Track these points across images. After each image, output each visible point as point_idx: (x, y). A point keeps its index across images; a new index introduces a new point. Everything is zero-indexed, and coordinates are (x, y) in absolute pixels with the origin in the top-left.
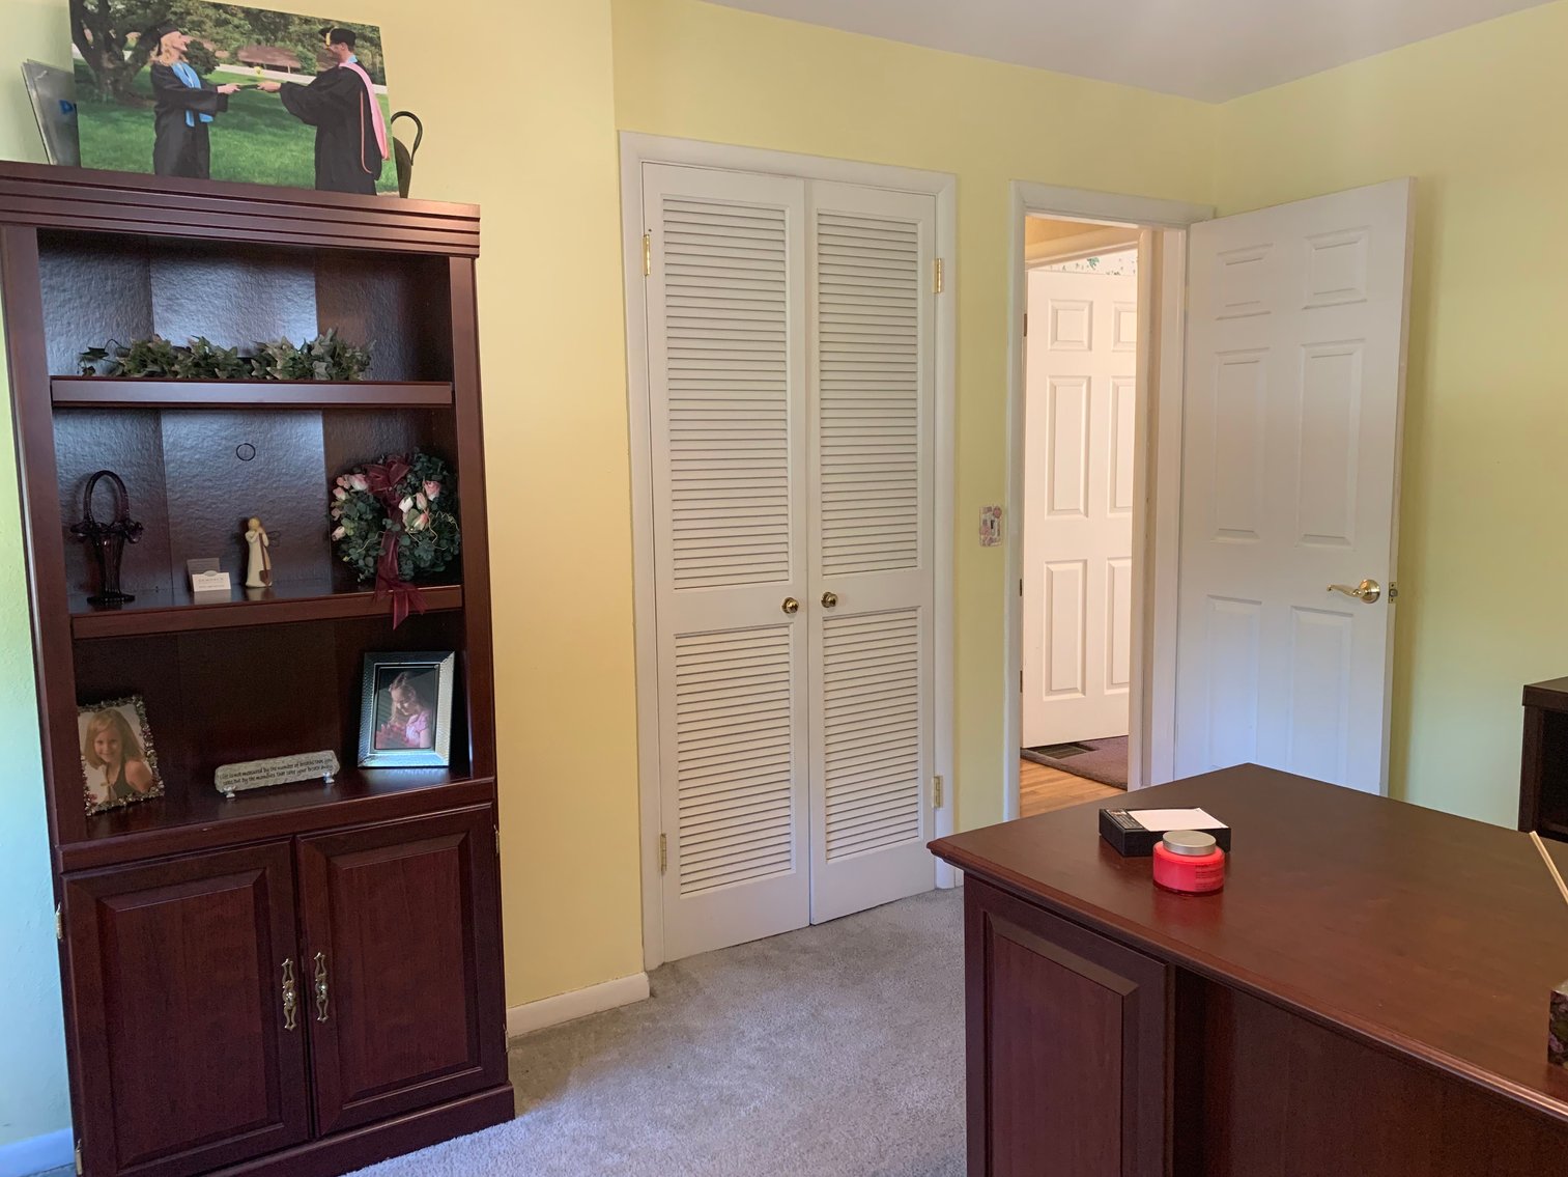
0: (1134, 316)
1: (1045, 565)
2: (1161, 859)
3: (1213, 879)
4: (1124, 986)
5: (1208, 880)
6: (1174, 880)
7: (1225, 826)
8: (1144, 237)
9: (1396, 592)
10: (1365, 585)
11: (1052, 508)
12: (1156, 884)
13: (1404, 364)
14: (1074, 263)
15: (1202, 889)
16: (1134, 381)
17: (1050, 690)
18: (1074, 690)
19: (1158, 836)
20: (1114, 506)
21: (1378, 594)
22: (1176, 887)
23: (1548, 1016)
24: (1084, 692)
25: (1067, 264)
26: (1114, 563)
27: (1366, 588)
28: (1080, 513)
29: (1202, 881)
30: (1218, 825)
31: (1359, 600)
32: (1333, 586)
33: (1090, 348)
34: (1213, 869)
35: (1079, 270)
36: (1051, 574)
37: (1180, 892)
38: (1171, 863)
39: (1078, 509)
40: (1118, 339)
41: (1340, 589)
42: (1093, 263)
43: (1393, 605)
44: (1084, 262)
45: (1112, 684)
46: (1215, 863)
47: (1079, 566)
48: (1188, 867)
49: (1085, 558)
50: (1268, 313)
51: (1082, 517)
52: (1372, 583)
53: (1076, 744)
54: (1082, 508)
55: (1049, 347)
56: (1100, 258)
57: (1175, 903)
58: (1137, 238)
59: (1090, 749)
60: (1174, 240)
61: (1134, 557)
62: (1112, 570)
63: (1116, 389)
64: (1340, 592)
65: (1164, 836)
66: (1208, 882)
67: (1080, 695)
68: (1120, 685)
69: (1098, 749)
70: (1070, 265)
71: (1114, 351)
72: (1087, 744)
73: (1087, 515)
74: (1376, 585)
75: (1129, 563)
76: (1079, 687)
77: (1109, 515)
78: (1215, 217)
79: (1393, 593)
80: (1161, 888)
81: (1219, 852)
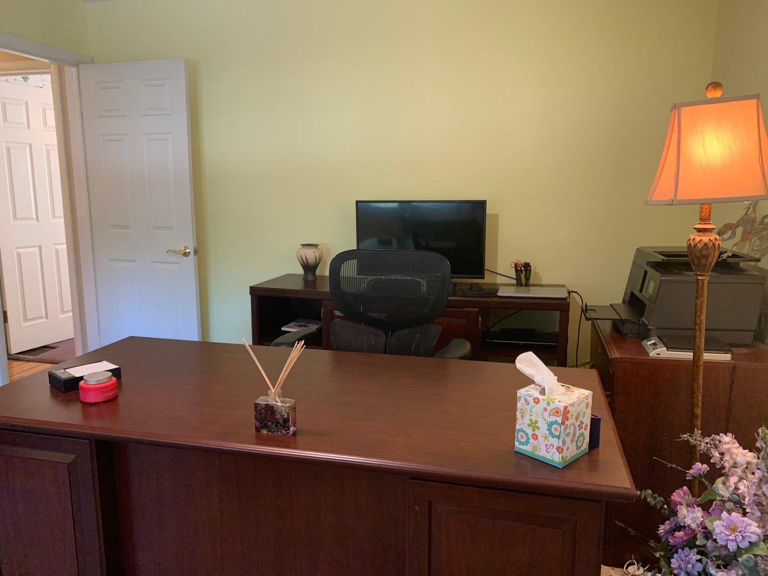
0: (52, 112)
1: (15, 250)
2: (83, 389)
3: (112, 393)
4: (69, 458)
5: (109, 394)
6: (92, 398)
7: (118, 367)
8: (53, 67)
9: (197, 251)
10: (183, 249)
11: (15, 217)
12: (82, 402)
13: (190, 146)
14: (13, 77)
15: (106, 399)
16: (56, 148)
17: (26, 320)
18: (42, 317)
19: (81, 378)
20: (54, 215)
21: (189, 252)
22: (93, 400)
23: (254, 413)
24: (47, 318)
25: (9, 77)
26: (58, 247)
27: (184, 250)
28: (34, 220)
29: (105, 395)
30: (114, 367)
31: (181, 256)
32: (169, 250)
33: (29, 127)
34: (112, 388)
35: (17, 82)
36: (19, 255)
37: (96, 404)
38: (89, 390)
39: (33, 218)
40: (45, 124)
41: (172, 251)
42: (25, 79)
43: (196, 257)
44: (19, 78)
45: (63, 312)
46: (112, 385)
47: (37, 249)
48: (99, 389)
49: (40, 245)
50: (126, 116)
51: (36, 222)
52: (186, 248)
53: (45, 347)
54: (34, 216)
55: (2, 124)
56: (30, 77)
57: (93, 409)
58: (50, 68)
59: (54, 348)
60: (71, 72)
61: (67, 243)
62: (57, 251)
63: (48, 152)
64: (173, 253)
65: (84, 377)
66: (110, 394)
67: (45, 320)
68: (68, 312)
69: (58, 347)
70: (11, 78)
71: (44, 130)
72: (52, 345)
73: (38, 220)
74: (188, 248)
75: (65, 246)
76: (44, 315)
77: (51, 220)
78: (92, 63)
79: (196, 252)
80: (86, 405)
81: (114, 379)
